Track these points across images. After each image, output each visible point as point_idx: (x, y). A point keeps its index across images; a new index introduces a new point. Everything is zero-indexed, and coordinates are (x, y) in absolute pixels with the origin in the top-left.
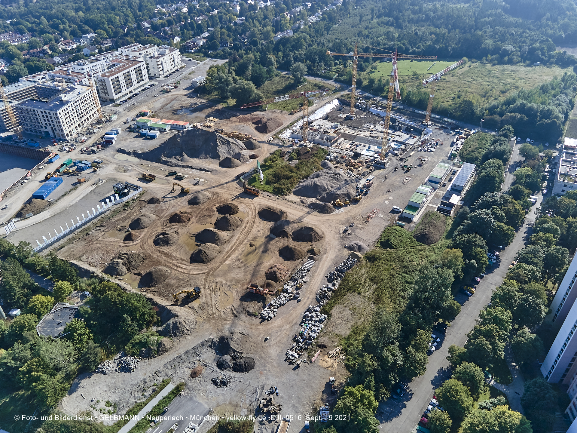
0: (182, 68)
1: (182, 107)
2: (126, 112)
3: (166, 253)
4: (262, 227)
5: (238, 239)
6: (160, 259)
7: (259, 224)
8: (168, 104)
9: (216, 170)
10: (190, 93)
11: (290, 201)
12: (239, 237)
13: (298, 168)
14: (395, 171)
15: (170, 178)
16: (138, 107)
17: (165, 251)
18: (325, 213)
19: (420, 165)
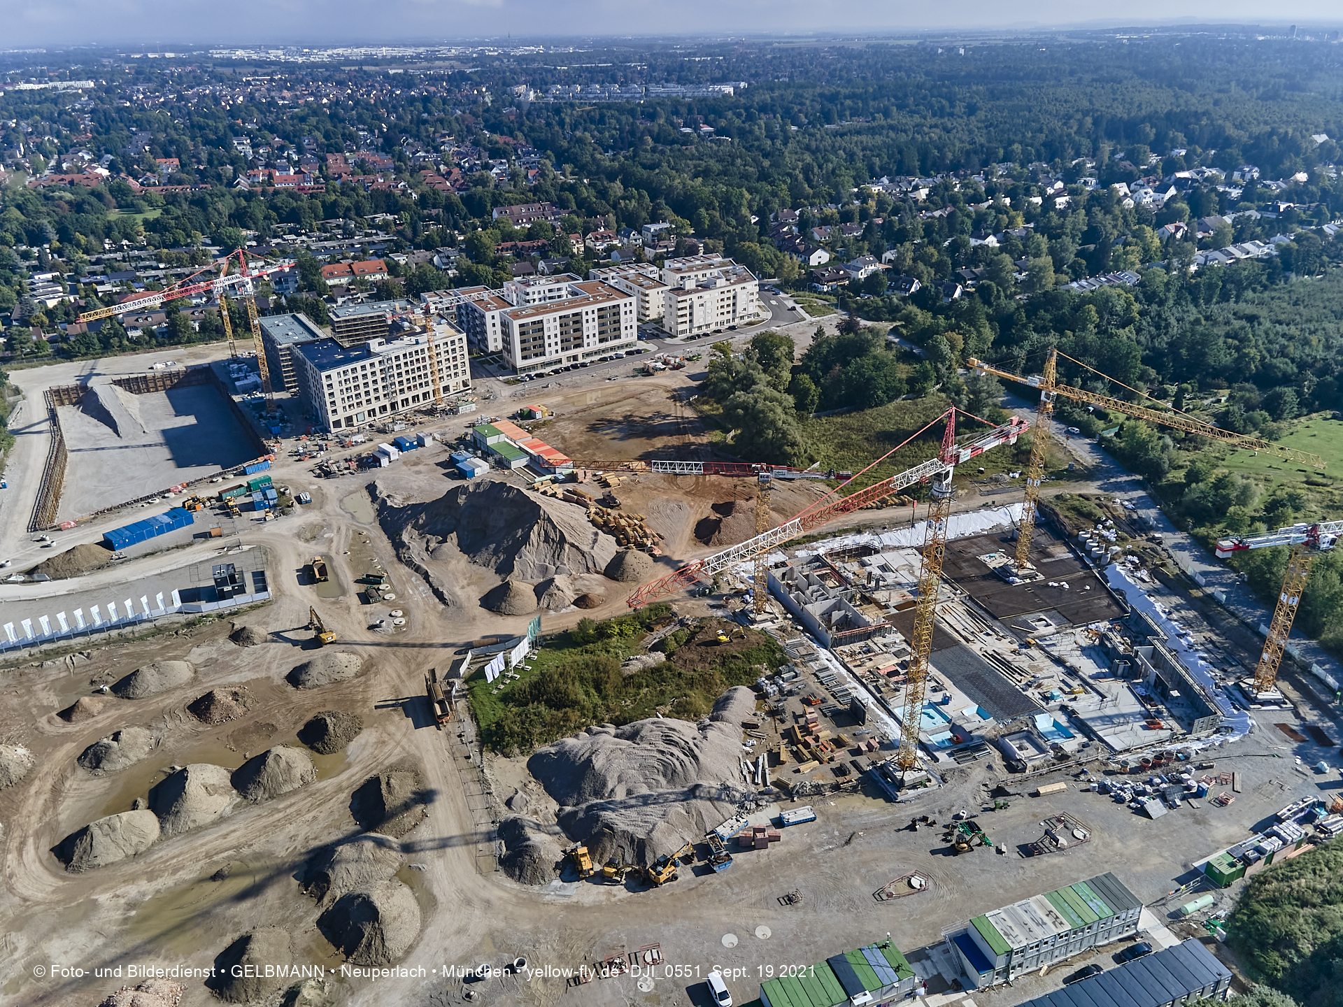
0: (750, 324)
1: (625, 417)
2: (510, 400)
3: (60, 791)
4: (317, 827)
5: (225, 836)
6: (31, 801)
7: (322, 815)
8: (607, 404)
9: (460, 608)
10: (688, 389)
11: (483, 781)
12: (234, 831)
13: (625, 686)
14: (912, 828)
15: (355, 588)
16: (547, 395)
17: (67, 784)
18: (512, 876)
19: (1028, 851)
